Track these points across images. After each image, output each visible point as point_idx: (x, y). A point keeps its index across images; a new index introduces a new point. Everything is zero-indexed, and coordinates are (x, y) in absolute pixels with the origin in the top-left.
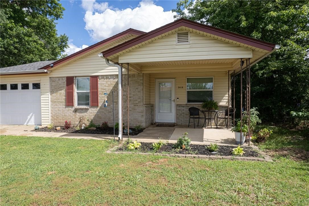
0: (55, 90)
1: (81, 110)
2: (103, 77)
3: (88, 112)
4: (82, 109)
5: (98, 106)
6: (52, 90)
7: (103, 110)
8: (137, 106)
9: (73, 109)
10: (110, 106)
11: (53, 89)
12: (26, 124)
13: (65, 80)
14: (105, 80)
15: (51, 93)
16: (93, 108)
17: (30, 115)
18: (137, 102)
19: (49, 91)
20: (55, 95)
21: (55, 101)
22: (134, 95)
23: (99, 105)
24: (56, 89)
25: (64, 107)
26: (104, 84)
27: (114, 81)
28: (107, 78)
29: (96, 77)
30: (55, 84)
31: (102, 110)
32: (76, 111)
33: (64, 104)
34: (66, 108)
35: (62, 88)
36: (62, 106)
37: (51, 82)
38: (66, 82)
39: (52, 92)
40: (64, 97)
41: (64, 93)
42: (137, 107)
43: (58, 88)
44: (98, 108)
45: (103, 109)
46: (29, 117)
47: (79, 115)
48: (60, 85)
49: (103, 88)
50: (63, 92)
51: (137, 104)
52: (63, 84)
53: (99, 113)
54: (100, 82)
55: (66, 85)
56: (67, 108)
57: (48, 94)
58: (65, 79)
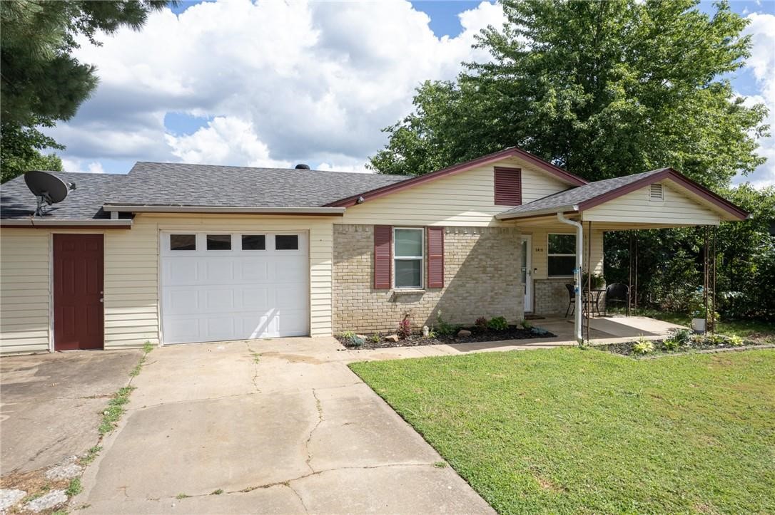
0: (346, 253)
1: (406, 297)
2: (453, 229)
3: (422, 299)
4: (408, 295)
5: (443, 287)
6: (339, 253)
7: (452, 295)
8: (512, 285)
9: (390, 294)
10: (465, 286)
11: (341, 251)
12: (254, 335)
13: (370, 232)
14: (457, 237)
15: (336, 261)
16: (433, 291)
17: (269, 314)
18: (512, 278)
19: (331, 256)
20: (347, 264)
21: (345, 278)
22: (507, 266)
23: (445, 286)
24: (348, 251)
25: (369, 291)
26: (455, 244)
27: (473, 238)
28: (459, 233)
29: (441, 229)
30: (346, 240)
31: (450, 295)
32: (395, 298)
33: (368, 284)
34: (371, 293)
35: (364, 250)
36: (362, 290)
37: (336, 235)
38: (373, 237)
39: (338, 258)
40: (369, 270)
41: (369, 260)
42: (511, 287)
43: (354, 250)
44: (443, 292)
45: (451, 293)
46: (264, 319)
47: (401, 306)
48: (360, 244)
49: (452, 251)
50: (367, 259)
51: (511, 281)
52: (365, 240)
53: (444, 302)
54: (448, 239)
55: (373, 244)
56: (373, 294)
57: (330, 262)
58: (372, 230)
